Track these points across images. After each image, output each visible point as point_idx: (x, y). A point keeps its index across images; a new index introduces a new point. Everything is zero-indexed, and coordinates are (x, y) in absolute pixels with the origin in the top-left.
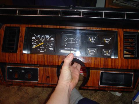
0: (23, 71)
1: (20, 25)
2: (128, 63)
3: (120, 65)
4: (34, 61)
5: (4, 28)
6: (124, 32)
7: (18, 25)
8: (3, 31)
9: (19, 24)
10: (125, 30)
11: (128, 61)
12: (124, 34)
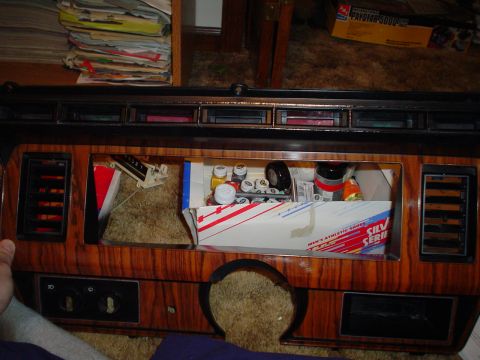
0: (90, 290)
1: (71, 146)
2: (435, 275)
3: (406, 280)
4: (122, 268)
5: (21, 156)
6: (424, 166)
7: (65, 148)
8: (18, 167)
9: (67, 144)
10: (427, 159)
11: (435, 268)
12: (424, 173)
